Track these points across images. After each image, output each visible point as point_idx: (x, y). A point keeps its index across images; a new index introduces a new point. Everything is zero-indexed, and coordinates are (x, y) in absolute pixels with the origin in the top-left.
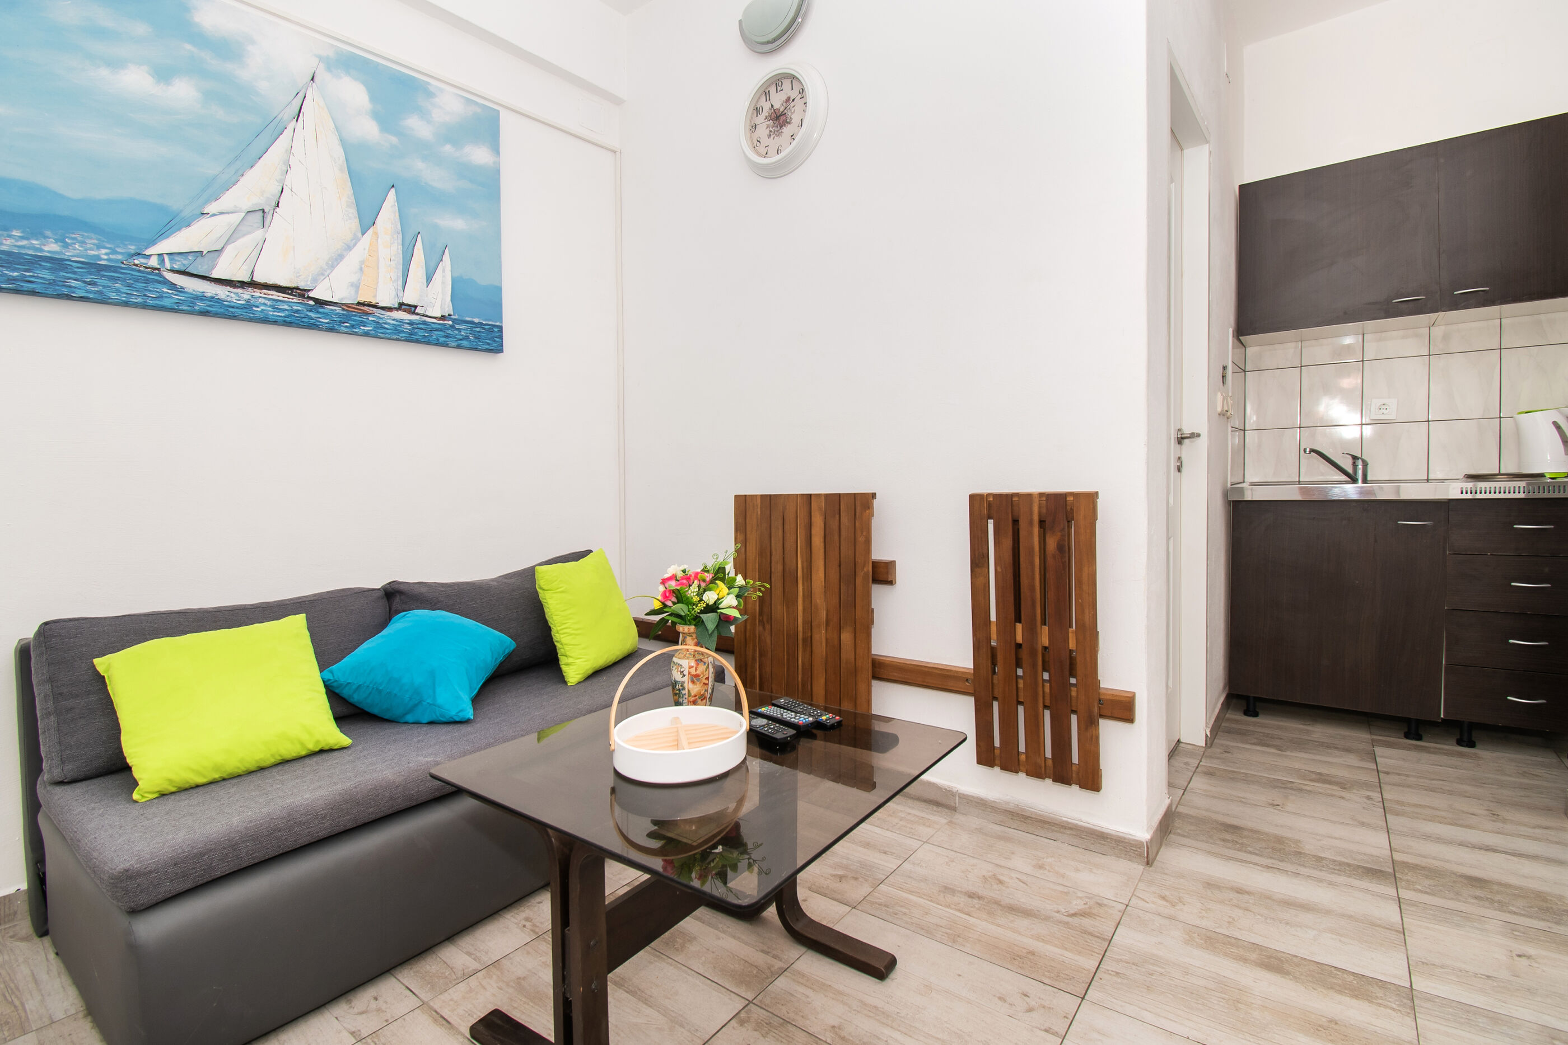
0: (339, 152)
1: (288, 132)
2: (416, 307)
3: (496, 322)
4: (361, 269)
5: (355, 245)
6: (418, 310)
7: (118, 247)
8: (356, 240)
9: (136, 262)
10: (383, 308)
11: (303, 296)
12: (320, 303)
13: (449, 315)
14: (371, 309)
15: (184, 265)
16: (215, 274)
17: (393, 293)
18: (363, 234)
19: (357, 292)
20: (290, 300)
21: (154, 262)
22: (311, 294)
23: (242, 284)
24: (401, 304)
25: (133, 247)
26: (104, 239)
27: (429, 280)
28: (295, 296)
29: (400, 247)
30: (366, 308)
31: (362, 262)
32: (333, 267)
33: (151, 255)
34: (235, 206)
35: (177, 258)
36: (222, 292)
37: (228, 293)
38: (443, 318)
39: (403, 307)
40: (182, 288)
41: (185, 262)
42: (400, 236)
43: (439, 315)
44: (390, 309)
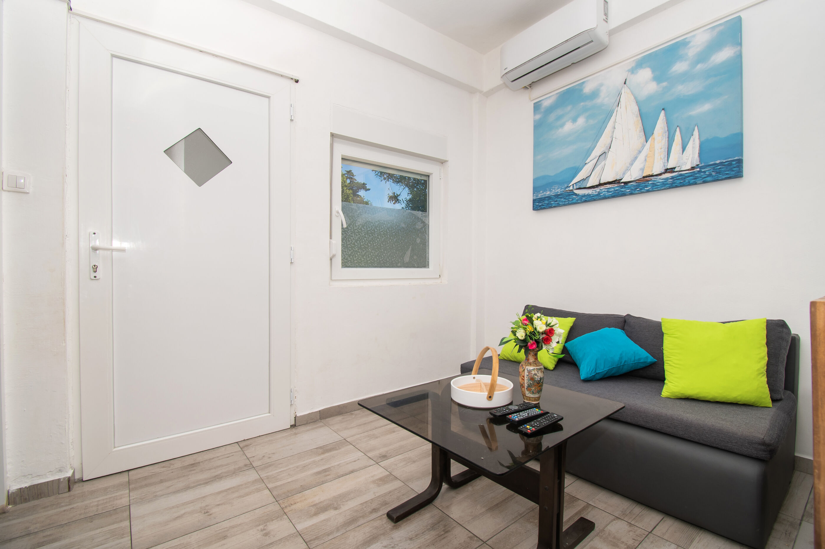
0: (636, 108)
1: (614, 115)
2: (675, 168)
3: (735, 157)
4: (646, 160)
5: (643, 149)
6: (676, 170)
7: (562, 186)
8: (643, 146)
9: (567, 190)
10: (657, 175)
11: (619, 183)
12: (626, 183)
13: (697, 165)
14: (650, 178)
15: (579, 186)
16: (588, 186)
17: (662, 165)
18: (646, 142)
19: (643, 172)
20: (614, 186)
21: (571, 188)
22: (622, 181)
23: (597, 186)
24: (667, 169)
25: (566, 185)
26: (559, 185)
27: (684, 149)
28: (616, 184)
29: (667, 139)
30: (647, 178)
31: (646, 156)
32: (632, 164)
33: (570, 186)
34: (596, 156)
35: (577, 184)
36: (590, 192)
37: (592, 191)
38: (693, 168)
39: (668, 171)
40: (579, 194)
41: (580, 184)
42: (667, 133)
43: (689, 167)
44: (660, 174)
